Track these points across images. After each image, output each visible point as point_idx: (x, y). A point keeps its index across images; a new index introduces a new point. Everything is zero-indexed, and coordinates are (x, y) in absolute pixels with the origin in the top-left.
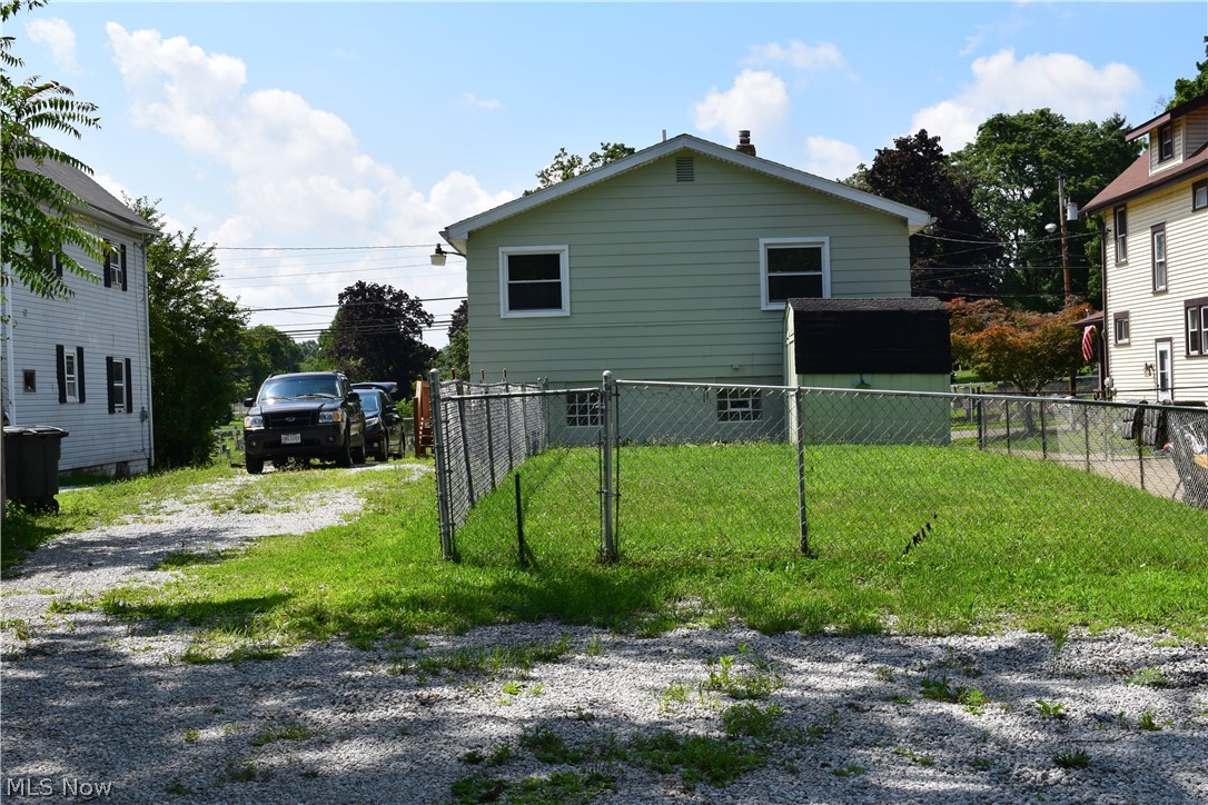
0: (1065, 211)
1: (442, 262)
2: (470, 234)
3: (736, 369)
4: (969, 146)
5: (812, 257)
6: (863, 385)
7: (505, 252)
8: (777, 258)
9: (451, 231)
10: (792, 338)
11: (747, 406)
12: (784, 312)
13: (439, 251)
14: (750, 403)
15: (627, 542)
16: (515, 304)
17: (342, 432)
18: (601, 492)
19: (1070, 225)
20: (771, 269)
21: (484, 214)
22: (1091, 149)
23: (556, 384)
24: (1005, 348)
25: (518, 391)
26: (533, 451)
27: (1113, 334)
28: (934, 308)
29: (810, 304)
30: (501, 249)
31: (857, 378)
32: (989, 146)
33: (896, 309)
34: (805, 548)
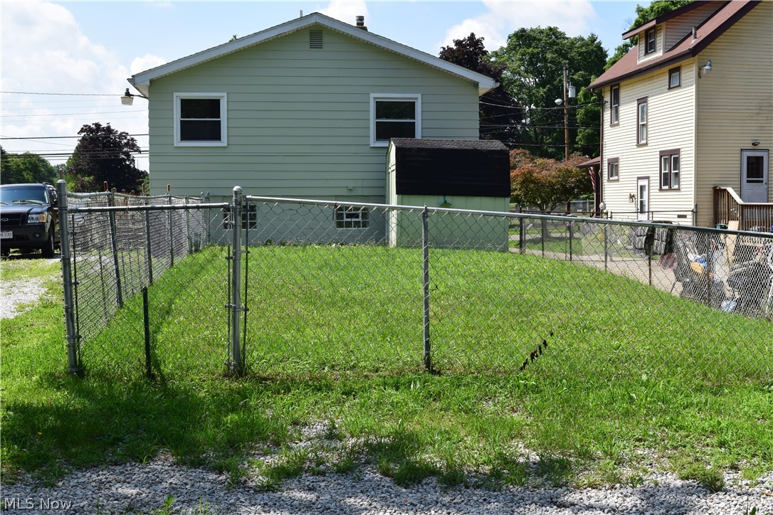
0: (567, 91)
1: (130, 103)
2: (151, 81)
3: (351, 190)
4: (502, 48)
5: (407, 109)
6: (446, 204)
7: (178, 96)
8: (384, 109)
9: (136, 79)
10: (394, 167)
11: (358, 217)
12: (387, 149)
13: (128, 94)
14: (360, 215)
15: (255, 354)
16: (184, 137)
17: (47, 230)
18: (229, 307)
19: (570, 101)
20: (378, 117)
21: (162, 67)
22: (580, 54)
23: (216, 198)
24: (532, 182)
25: (182, 203)
26: (195, 248)
27: (607, 173)
28: (499, 149)
29: (407, 142)
30: (175, 94)
31: (441, 199)
32: (514, 49)
33: (471, 148)
34: (428, 362)
